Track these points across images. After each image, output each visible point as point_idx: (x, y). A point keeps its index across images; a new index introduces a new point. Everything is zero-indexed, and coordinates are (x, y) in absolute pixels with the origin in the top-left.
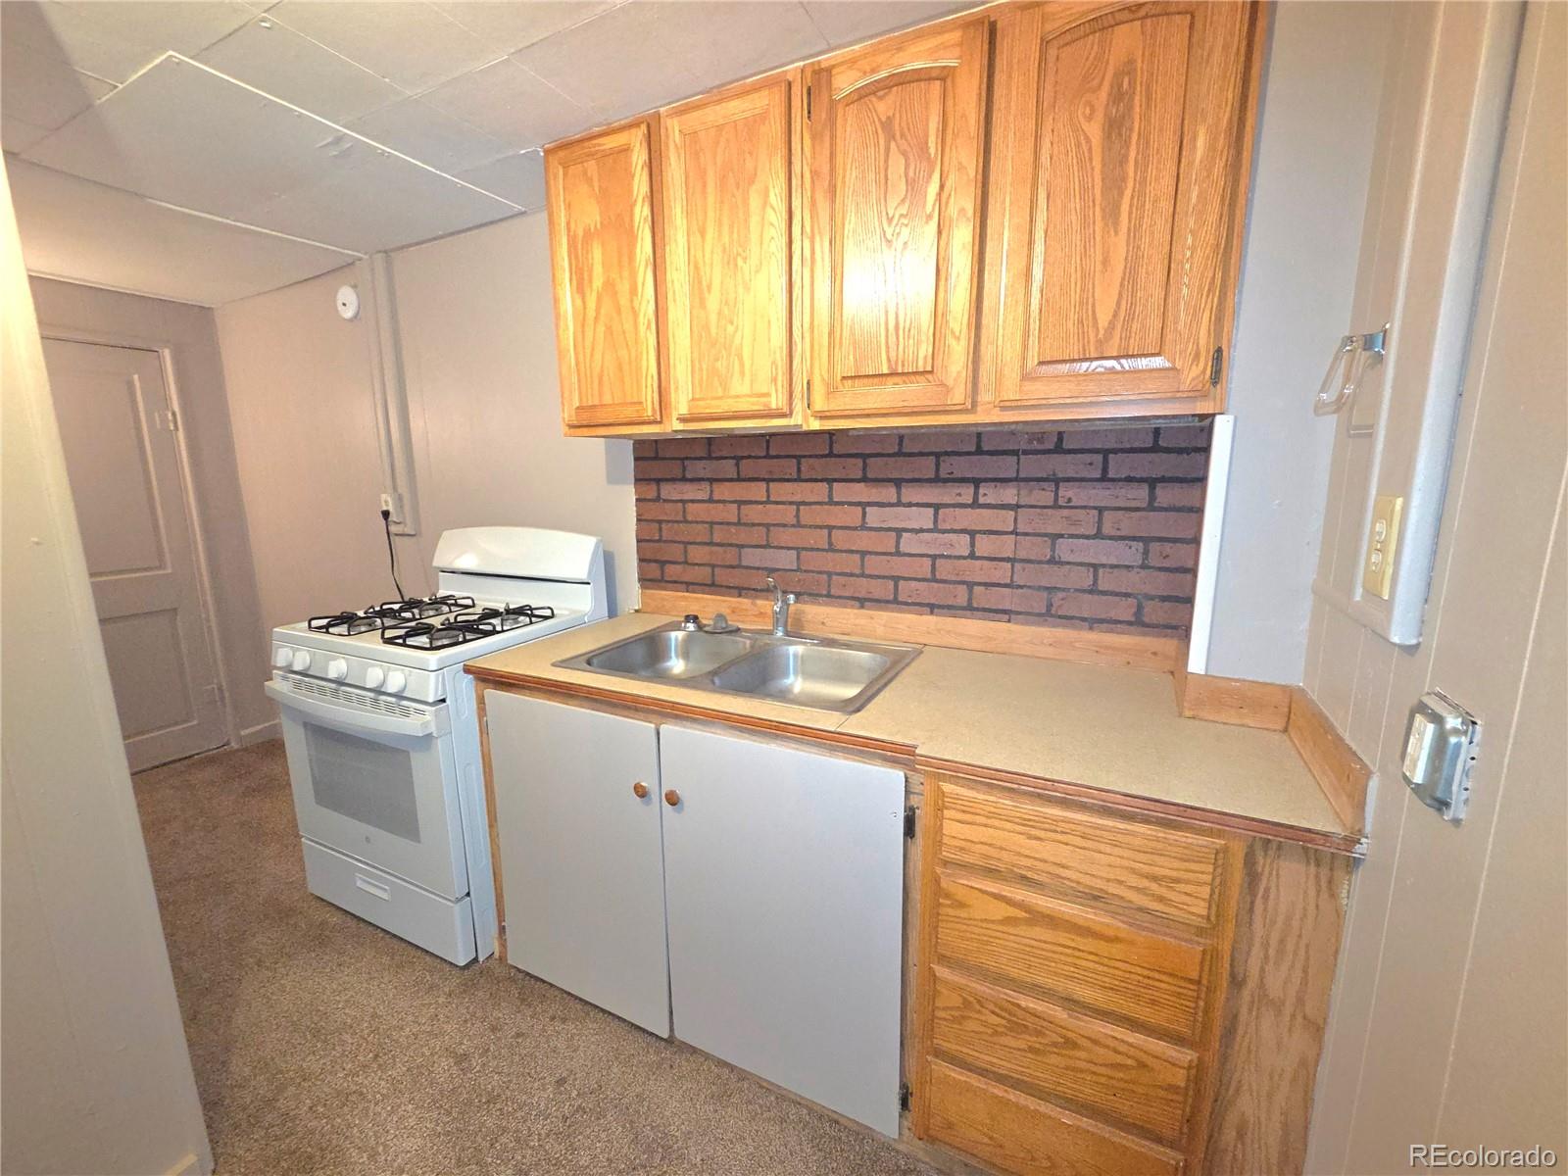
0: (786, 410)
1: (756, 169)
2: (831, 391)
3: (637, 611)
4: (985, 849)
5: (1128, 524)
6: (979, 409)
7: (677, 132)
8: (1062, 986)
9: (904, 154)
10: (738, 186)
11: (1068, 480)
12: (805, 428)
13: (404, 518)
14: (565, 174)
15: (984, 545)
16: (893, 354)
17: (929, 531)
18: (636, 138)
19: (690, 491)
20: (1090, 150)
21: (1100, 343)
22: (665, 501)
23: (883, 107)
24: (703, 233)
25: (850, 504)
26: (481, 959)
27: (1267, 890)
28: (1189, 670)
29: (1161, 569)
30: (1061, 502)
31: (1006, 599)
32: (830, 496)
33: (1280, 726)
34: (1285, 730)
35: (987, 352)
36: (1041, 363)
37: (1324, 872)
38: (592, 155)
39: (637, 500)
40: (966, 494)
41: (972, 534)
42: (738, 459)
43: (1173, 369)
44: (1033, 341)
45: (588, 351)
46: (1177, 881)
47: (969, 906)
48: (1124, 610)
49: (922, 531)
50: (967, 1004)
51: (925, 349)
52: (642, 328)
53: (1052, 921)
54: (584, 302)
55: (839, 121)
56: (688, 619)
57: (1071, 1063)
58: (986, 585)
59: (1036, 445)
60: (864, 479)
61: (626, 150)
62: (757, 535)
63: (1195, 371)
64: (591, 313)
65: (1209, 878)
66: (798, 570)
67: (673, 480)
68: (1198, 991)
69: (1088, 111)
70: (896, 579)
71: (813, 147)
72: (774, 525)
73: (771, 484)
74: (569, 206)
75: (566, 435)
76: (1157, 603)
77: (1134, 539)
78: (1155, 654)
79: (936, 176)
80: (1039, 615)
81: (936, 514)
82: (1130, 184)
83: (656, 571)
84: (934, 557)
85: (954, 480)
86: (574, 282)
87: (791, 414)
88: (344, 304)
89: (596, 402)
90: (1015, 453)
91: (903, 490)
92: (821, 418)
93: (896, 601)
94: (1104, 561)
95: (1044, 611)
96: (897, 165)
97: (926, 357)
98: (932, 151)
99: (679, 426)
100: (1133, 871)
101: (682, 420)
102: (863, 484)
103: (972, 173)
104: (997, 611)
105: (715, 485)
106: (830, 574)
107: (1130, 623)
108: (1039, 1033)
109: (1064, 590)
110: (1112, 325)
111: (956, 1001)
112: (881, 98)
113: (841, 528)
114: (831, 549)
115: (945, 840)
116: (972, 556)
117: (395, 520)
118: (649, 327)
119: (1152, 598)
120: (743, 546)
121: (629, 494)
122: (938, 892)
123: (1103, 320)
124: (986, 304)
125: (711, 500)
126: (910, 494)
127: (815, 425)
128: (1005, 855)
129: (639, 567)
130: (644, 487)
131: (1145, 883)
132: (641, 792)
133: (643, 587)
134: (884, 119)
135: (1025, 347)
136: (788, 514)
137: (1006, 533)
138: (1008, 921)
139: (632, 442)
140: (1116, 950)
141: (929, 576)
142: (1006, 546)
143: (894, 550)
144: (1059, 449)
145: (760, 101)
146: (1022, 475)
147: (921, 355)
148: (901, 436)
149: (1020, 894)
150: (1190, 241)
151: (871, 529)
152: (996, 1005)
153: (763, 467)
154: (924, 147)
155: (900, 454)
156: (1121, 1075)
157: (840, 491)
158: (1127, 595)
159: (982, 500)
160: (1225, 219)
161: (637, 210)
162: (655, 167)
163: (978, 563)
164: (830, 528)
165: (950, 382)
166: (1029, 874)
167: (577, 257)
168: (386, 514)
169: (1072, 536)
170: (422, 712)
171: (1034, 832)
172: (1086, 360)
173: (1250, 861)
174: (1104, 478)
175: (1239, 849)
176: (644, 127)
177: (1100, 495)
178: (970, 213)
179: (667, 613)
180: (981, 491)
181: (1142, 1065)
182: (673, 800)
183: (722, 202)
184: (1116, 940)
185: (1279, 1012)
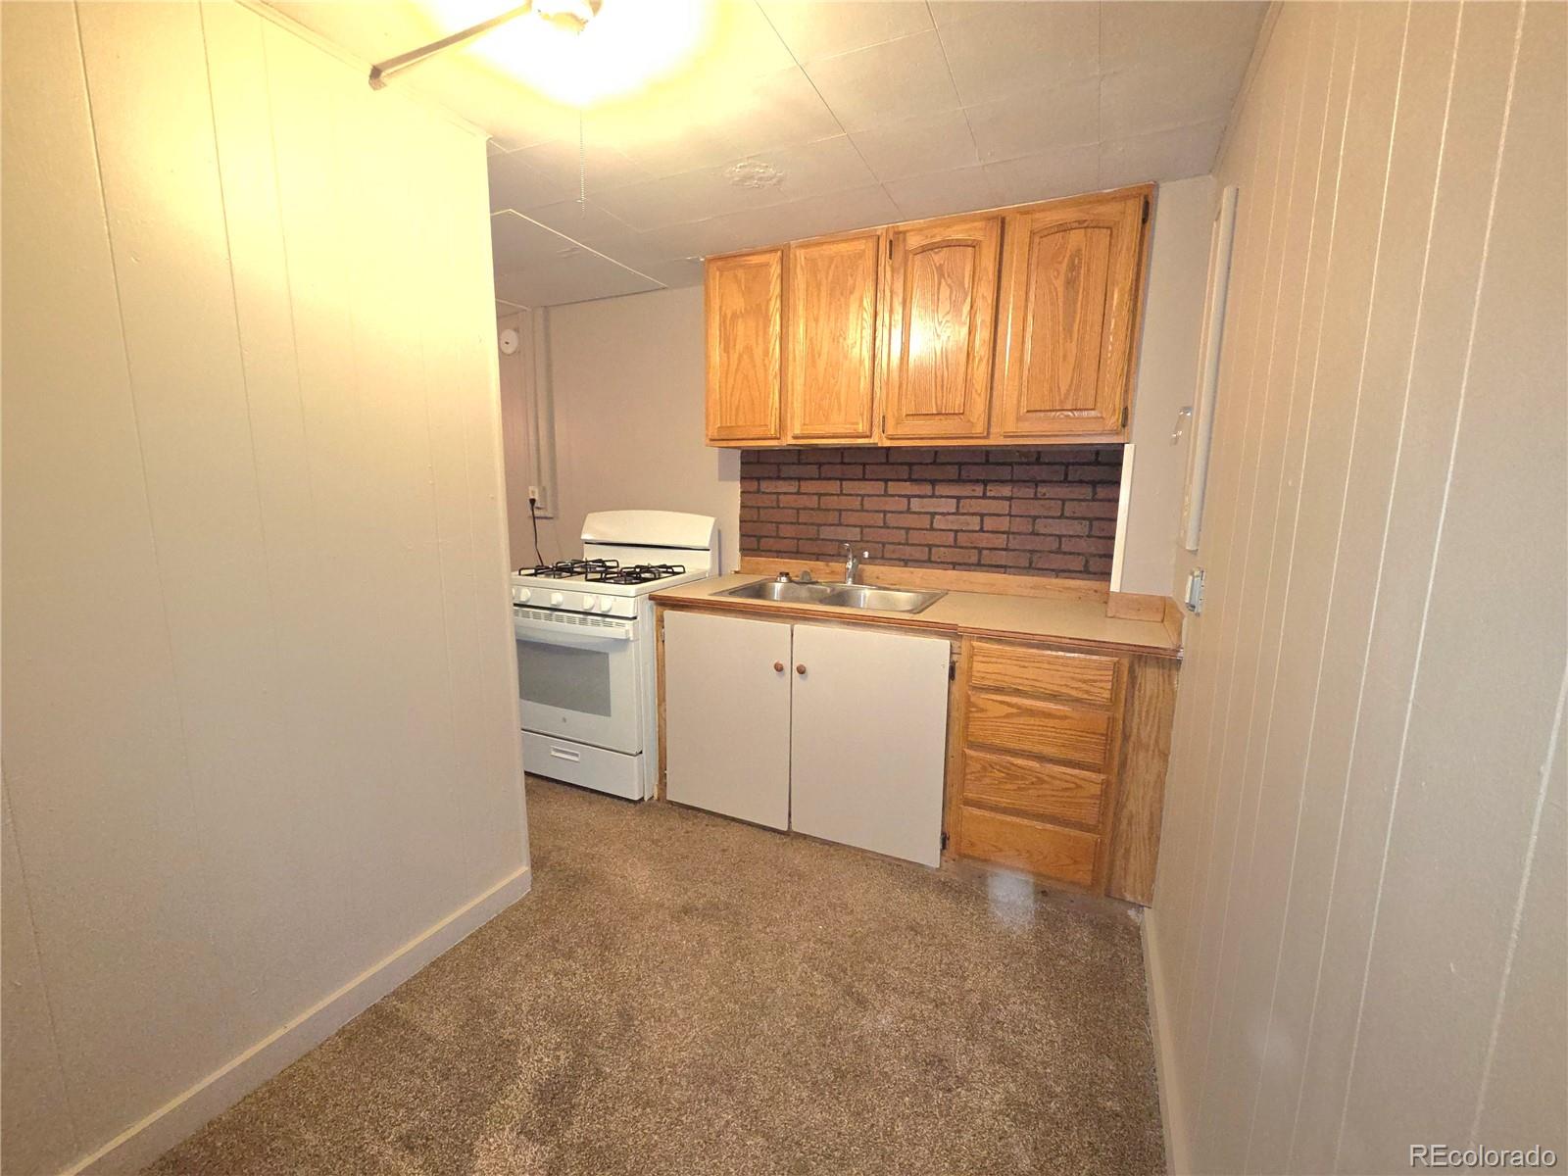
0: (868, 434)
1: (855, 284)
2: (899, 422)
3: (736, 572)
4: (994, 676)
5: (1081, 509)
6: (991, 436)
7: (803, 258)
8: (1037, 748)
9: (949, 286)
10: (842, 294)
11: (1044, 482)
12: (880, 445)
13: (546, 505)
14: (721, 276)
15: (989, 523)
16: (939, 402)
17: (953, 514)
18: (774, 259)
19: (783, 486)
20: (1057, 295)
21: (1061, 402)
22: (763, 493)
23: (938, 258)
24: (817, 320)
25: (899, 496)
26: (646, 799)
27: (1140, 684)
28: (1111, 590)
29: (1100, 538)
30: (1039, 495)
31: (1002, 558)
32: (886, 490)
33: (1160, 620)
34: (1162, 621)
35: (996, 402)
36: (1028, 411)
37: (1166, 671)
38: (741, 266)
39: (742, 492)
40: (979, 490)
41: (982, 516)
42: (820, 465)
43: (1102, 417)
44: (1024, 399)
45: (729, 392)
46: (1095, 681)
47: (986, 710)
48: (1077, 564)
49: (949, 514)
50: (984, 768)
51: (959, 400)
52: (771, 378)
53: (1031, 712)
54: (728, 358)
55: (910, 263)
56: (782, 574)
57: (1040, 792)
58: (990, 549)
59: (1024, 460)
60: (910, 480)
61: (767, 265)
62: (833, 517)
63: (1114, 419)
64: (733, 367)
65: (1111, 678)
66: (862, 540)
67: (770, 478)
68: (1107, 740)
69: (1056, 273)
70: (930, 547)
71: (893, 276)
72: (844, 510)
73: (844, 483)
74: (722, 297)
75: (707, 445)
76: (1098, 559)
77: (1084, 519)
78: (1096, 591)
79: (969, 299)
80: (1025, 568)
81: (958, 503)
82: (1078, 316)
83: (754, 541)
84: (956, 531)
85: (970, 481)
86: (722, 345)
87: (871, 437)
88: (507, 343)
89: (733, 424)
90: (1011, 464)
91: (937, 487)
92: (891, 439)
93: (929, 561)
94: (1065, 533)
95: (1027, 565)
96: (945, 292)
97: (959, 405)
98: (966, 286)
99: (794, 442)
100: (1073, 678)
101: (795, 438)
102: (908, 483)
103: (990, 302)
104: (997, 566)
105: (802, 483)
106: (884, 544)
107: (1080, 572)
108: (1023, 778)
109: (1040, 552)
110: (1068, 391)
111: (978, 767)
112: (936, 253)
113: (892, 512)
114: (886, 526)
115: (975, 674)
116: (982, 530)
117: (539, 506)
118: (775, 377)
119: (1095, 556)
120: (821, 525)
121: (735, 489)
122: (969, 703)
123: (1063, 390)
124: (996, 376)
125: (798, 493)
126: (941, 490)
127: (887, 443)
128: (1006, 679)
129: (741, 540)
130: (747, 483)
131: (1080, 685)
132: (779, 668)
133: (743, 555)
134: (938, 264)
135: (1019, 401)
136: (856, 503)
137: (1005, 515)
138: (1007, 716)
139: (740, 452)
140: (1066, 724)
141: (952, 544)
142: (1004, 524)
143: (928, 527)
144: (1038, 462)
145: (860, 245)
146: (1015, 478)
147: (957, 402)
148: (936, 452)
149: (1014, 700)
150: (1110, 348)
151: (915, 513)
152: (1001, 766)
153: (837, 471)
154: (962, 284)
155: (934, 463)
156: (1067, 794)
157: (893, 487)
158: (1079, 554)
159: (988, 494)
160: (1128, 338)
161: (772, 303)
162: (785, 277)
163: (986, 535)
164: (885, 512)
165: (975, 421)
166: (1020, 688)
167: (725, 329)
168: (533, 501)
169: (1046, 517)
170: (623, 625)
171: (1023, 664)
172: (1053, 411)
173: (1131, 670)
174: (1066, 480)
175: (1126, 662)
176: (779, 253)
177: (1063, 491)
178: (988, 324)
179: (760, 574)
180: (988, 488)
181: (1079, 787)
182: (802, 671)
183: (831, 304)
184: (1066, 717)
185: (1147, 750)
